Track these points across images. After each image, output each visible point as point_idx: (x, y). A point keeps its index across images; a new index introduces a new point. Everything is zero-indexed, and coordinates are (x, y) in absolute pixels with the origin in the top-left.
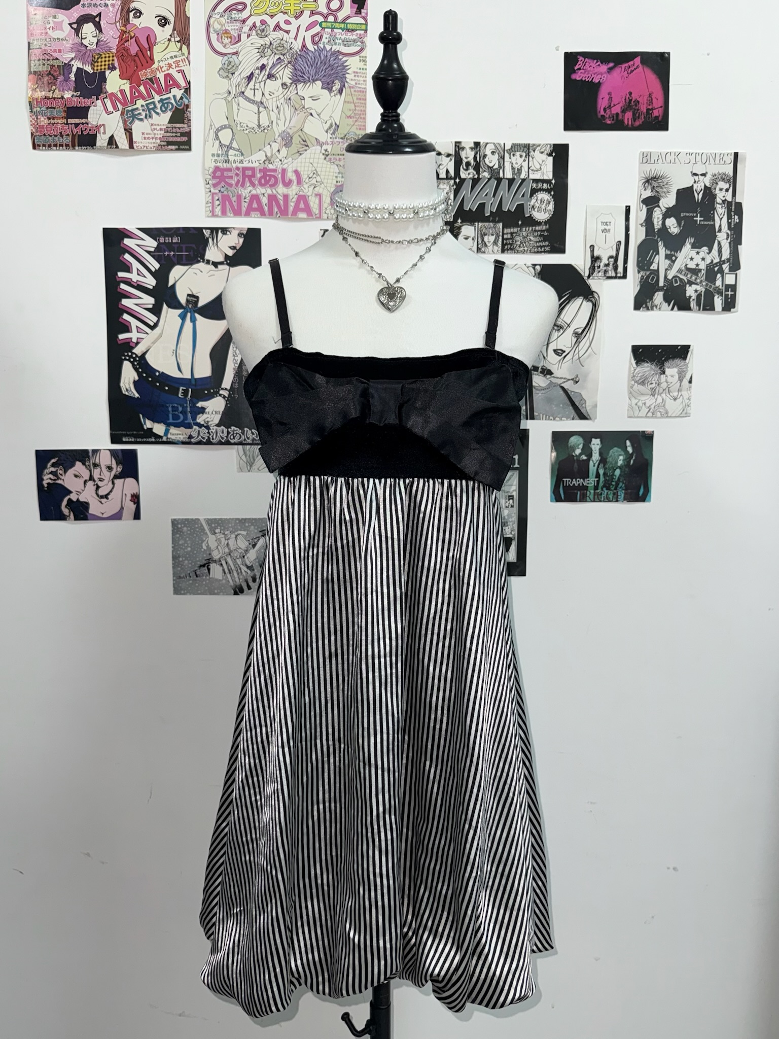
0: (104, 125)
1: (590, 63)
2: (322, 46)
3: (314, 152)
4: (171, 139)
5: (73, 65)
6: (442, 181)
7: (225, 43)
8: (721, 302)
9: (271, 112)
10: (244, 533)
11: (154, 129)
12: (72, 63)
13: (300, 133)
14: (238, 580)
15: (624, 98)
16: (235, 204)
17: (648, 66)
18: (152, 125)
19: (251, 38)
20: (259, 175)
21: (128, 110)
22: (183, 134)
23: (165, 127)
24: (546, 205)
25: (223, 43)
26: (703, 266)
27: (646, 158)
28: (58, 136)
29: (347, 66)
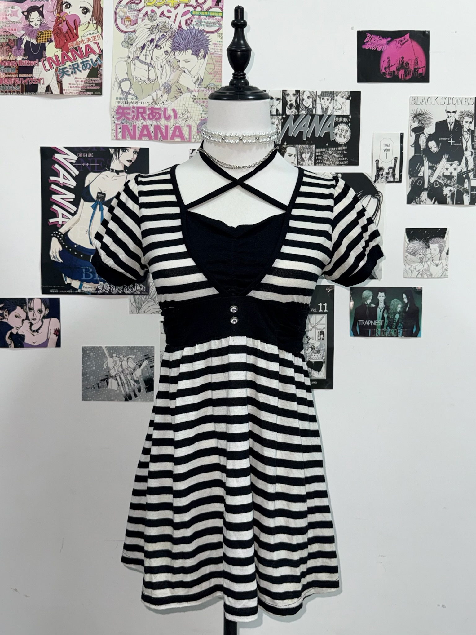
0: (43, 78)
1: (374, 38)
2: (192, 27)
3: (186, 97)
4: (88, 88)
5: (24, 39)
6: (273, 117)
7: (126, 24)
8: (468, 198)
9: (157, 70)
10: (133, 357)
11: (77, 81)
12: (23, 37)
13: (177, 84)
14: (128, 390)
15: (398, 61)
16: (132, 132)
17: (414, 40)
18: (76, 78)
19: (144, 21)
20: (148, 112)
21: (60, 69)
22: (96, 85)
23: (85, 80)
24: (345, 132)
25: (125, 24)
26: (455, 174)
27: (414, 101)
28: (12, 86)
29: (209, 40)
